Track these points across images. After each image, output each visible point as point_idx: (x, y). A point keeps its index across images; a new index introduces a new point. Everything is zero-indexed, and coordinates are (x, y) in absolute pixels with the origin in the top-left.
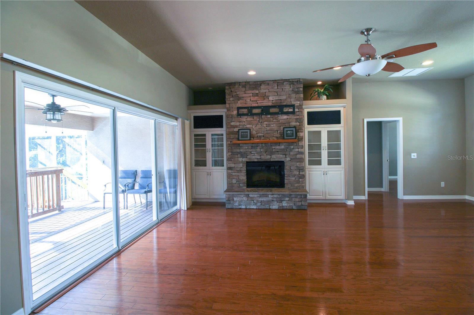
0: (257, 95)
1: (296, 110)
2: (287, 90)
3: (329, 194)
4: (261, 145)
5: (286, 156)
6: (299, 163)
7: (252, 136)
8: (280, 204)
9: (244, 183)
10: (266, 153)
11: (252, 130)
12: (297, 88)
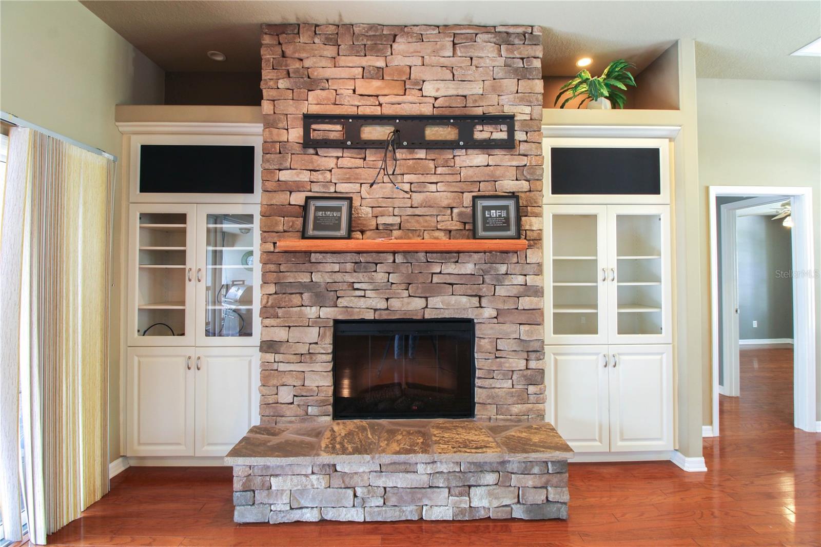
0: (379, 73)
1: (519, 136)
2: (488, 61)
3: (622, 434)
4: (391, 261)
5: (480, 302)
6: (527, 327)
7: (354, 227)
8: (461, 502)
9: (322, 403)
10: (407, 290)
11: (356, 202)
12: (522, 59)
